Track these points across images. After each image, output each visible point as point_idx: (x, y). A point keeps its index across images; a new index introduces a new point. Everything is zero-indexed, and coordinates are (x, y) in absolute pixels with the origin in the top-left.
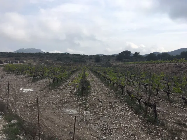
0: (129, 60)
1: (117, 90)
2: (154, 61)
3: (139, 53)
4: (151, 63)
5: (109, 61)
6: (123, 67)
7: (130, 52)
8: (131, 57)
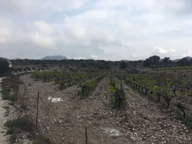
0: (158, 66)
2: (188, 67)
3: (169, 58)
4: (186, 69)
5: (136, 67)
6: (152, 73)
7: (158, 58)
8: (161, 63)
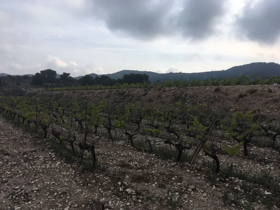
0: (54, 84)
1: (36, 132)
2: (89, 87)
3: (69, 74)
4: (87, 89)
5: (19, 86)
6: (45, 95)
8: (58, 80)
